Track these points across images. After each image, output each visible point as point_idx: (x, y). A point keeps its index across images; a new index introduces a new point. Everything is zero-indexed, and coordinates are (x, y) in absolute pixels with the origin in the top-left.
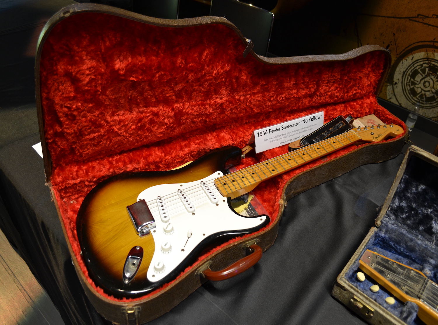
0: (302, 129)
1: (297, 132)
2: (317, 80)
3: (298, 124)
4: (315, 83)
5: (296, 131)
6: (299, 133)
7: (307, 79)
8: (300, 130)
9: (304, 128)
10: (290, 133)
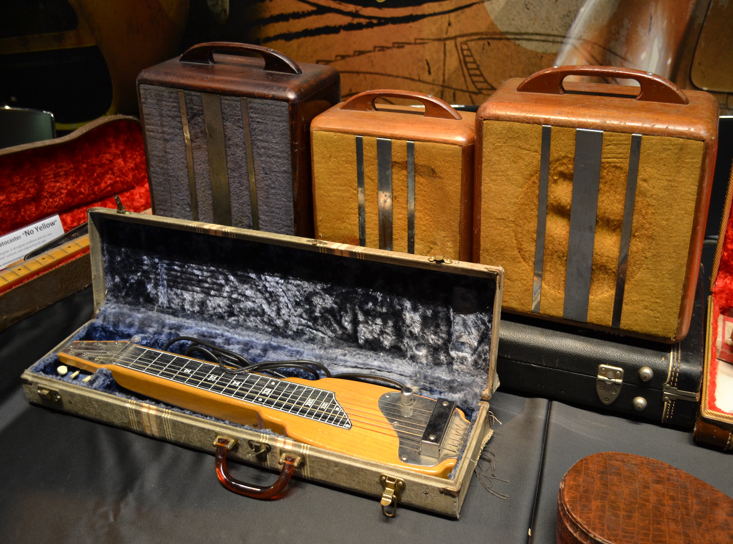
0: (27, 243)
1: (19, 249)
2: (34, 177)
3: (18, 238)
4: (32, 181)
5: (17, 248)
6: (24, 249)
7: (17, 179)
8: (24, 245)
9: (31, 242)
10: (8, 252)
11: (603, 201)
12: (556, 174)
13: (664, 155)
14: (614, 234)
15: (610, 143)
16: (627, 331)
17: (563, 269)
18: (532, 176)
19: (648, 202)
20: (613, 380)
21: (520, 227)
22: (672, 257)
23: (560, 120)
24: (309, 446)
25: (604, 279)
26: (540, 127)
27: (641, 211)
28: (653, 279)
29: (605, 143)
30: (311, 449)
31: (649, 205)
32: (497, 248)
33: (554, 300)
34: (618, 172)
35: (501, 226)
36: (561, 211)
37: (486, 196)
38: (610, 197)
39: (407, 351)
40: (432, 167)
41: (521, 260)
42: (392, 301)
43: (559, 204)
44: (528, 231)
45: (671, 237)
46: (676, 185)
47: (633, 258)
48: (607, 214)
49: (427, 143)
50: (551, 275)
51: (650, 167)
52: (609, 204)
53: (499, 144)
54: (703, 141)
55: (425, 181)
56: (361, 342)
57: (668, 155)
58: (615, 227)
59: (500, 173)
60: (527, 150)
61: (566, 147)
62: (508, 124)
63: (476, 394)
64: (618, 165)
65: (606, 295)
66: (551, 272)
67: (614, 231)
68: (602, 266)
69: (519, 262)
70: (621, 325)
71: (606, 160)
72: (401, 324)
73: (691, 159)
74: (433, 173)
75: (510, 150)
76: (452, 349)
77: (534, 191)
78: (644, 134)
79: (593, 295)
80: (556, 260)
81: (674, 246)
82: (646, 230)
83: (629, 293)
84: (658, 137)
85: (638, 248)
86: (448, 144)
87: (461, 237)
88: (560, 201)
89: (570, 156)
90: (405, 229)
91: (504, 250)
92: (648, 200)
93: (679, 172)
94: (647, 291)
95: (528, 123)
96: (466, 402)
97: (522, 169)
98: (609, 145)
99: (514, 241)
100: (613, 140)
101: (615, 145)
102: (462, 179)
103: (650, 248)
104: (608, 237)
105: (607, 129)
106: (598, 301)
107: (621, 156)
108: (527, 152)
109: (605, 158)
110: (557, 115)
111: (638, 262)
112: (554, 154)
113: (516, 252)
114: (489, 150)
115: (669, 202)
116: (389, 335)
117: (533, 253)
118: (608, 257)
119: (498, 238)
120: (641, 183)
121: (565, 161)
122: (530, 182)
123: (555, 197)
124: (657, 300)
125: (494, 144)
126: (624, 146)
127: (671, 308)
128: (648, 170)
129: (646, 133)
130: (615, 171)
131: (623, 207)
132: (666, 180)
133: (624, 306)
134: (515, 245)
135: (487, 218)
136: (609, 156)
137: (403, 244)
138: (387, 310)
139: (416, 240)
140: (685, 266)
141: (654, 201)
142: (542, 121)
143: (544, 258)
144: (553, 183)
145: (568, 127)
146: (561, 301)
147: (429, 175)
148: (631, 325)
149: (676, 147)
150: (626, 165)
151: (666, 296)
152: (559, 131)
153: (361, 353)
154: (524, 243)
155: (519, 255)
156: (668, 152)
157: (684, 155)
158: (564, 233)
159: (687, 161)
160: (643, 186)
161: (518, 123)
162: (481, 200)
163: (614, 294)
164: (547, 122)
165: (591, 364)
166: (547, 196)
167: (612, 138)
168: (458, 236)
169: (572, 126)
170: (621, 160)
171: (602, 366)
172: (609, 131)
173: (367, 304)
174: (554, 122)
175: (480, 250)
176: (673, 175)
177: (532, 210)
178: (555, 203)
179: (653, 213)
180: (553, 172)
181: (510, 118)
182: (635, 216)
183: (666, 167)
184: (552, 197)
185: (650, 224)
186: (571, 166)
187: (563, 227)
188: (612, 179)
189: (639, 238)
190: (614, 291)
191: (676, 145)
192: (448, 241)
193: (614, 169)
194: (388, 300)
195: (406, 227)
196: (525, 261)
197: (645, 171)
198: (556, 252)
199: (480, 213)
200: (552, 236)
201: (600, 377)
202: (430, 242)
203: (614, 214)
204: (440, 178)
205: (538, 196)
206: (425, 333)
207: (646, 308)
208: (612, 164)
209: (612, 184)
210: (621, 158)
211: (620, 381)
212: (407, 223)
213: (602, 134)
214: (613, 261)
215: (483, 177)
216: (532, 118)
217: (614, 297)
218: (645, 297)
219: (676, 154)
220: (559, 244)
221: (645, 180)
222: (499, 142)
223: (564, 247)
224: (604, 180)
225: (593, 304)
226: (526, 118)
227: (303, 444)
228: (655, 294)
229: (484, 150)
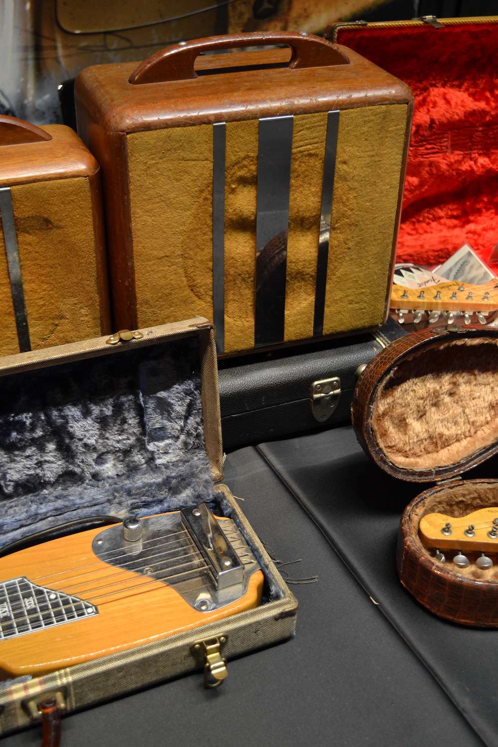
11: (296, 199)
12: (233, 182)
13: (365, 129)
14: (308, 233)
15: (301, 128)
16: (331, 335)
17: (250, 292)
18: (202, 191)
19: (348, 186)
20: (332, 393)
21: (191, 259)
22: (377, 240)
23: (237, 113)
24: (68, 670)
25: (300, 288)
26: (211, 126)
27: (341, 198)
28: (357, 270)
29: (296, 129)
30: (72, 673)
31: (351, 189)
32: (160, 294)
33: (242, 331)
34: (312, 160)
35: (164, 266)
36: (245, 225)
37: (139, 233)
38: (304, 192)
39: (83, 471)
40: (45, 216)
41: (195, 298)
42: (48, 417)
43: (241, 217)
44: (202, 262)
45: (376, 217)
46: (380, 159)
47: (334, 254)
48: (301, 213)
49: (31, 185)
50: (235, 304)
51: (349, 146)
52: (303, 201)
53: (154, 162)
54: (407, 103)
55: (35, 238)
56: (9, 490)
57: (370, 127)
58: (310, 225)
59: (158, 200)
60: (194, 160)
61: (246, 145)
62: (165, 132)
63: (207, 481)
64: (313, 152)
65: (304, 304)
66: (235, 300)
67: (309, 229)
68: (297, 274)
69: (193, 302)
70: (324, 331)
71: (298, 149)
72: (67, 441)
73: (396, 126)
74: (47, 224)
75: (170, 165)
76: (149, 442)
77: (206, 209)
78: (341, 109)
79: (289, 310)
80: (240, 285)
81: (379, 226)
82: (348, 218)
83: (331, 293)
84: (359, 109)
85: (338, 241)
86: (66, 177)
87: (101, 296)
88: (241, 213)
89: (252, 154)
90: (9, 314)
91: (170, 294)
92: (349, 183)
93: (381, 144)
94: (351, 284)
95: (194, 125)
96: (199, 496)
97: (189, 186)
98: (301, 131)
99: (184, 279)
100: (306, 124)
101: (308, 129)
102: (94, 220)
103: (353, 237)
104: (301, 238)
105: (298, 112)
106: (295, 315)
107: (316, 140)
108: (194, 163)
109: (296, 148)
110: (229, 107)
111: (340, 256)
112: (231, 158)
113: (188, 292)
114: (138, 172)
115: (373, 180)
116: (52, 462)
117: (211, 286)
118: (304, 261)
119: (162, 282)
120: (340, 166)
121: (245, 163)
122: (201, 200)
123: (235, 210)
124: (363, 290)
125: (146, 163)
126: (318, 128)
127: (377, 294)
128: (347, 150)
129: (343, 107)
130: (308, 160)
131: (319, 200)
132: (369, 156)
133: (326, 309)
134: (185, 283)
135: (144, 261)
136: (301, 143)
137: (9, 334)
138: (44, 431)
139: (30, 322)
140: (391, 245)
141: (356, 184)
142: (212, 118)
143: (225, 287)
144: (230, 193)
145: (248, 119)
146: (250, 330)
147: (41, 229)
148: (335, 327)
149: (378, 116)
150: (321, 149)
151: (372, 283)
152: (237, 127)
153: (13, 504)
154: (197, 277)
155: (192, 294)
156: (371, 124)
157: (387, 123)
158: (248, 249)
159: (390, 129)
160: (343, 170)
161: (178, 129)
162: (132, 241)
163: (314, 300)
164: (219, 118)
165: (303, 385)
166: (224, 211)
167: (305, 121)
168: (97, 298)
169: (253, 116)
170: (316, 145)
171: (316, 383)
172: (301, 113)
173: (9, 435)
174: (229, 117)
175: (136, 305)
176: (376, 148)
177: (204, 234)
178: (235, 218)
179: (354, 197)
180: (230, 180)
181: (167, 124)
182: (335, 206)
183: (368, 142)
184: (230, 211)
185: (352, 210)
186: (253, 168)
187: (245, 242)
188: (306, 170)
189: (339, 229)
190: (314, 297)
191: (378, 114)
192: (81, 308)
193: (307, 158)
194: (43, 418)
195: (12, 310)
196: (200, 298)
197: (344, 150)
198: (240, 275)
199: (132, 258)
200: (233, 258)
201: (316, 396)
202: (53, 319)
203: (309, 210)
204: (59, 227)
205: (212, 215)
206: (107, 439)
207: (351, 302)
208: (306, 153)
209: (306, 176)
210: (316, 143)
211: (338, 391)
212: (11, 304)
213: (292, 119)
214: (310, 264)
215: (132, 210)
216: (197, 118)
217: (314, 303)
218: (350, 291)
219: (379, 124)
220: (244, 265)
221: (345, 163)
222: (153, 159)
223: (250, 267)
224: (296, 174)
225: (290, 319)
226: (190, 118)
227: (57, 673)
228: (360, 284)
229: (130, 174)
